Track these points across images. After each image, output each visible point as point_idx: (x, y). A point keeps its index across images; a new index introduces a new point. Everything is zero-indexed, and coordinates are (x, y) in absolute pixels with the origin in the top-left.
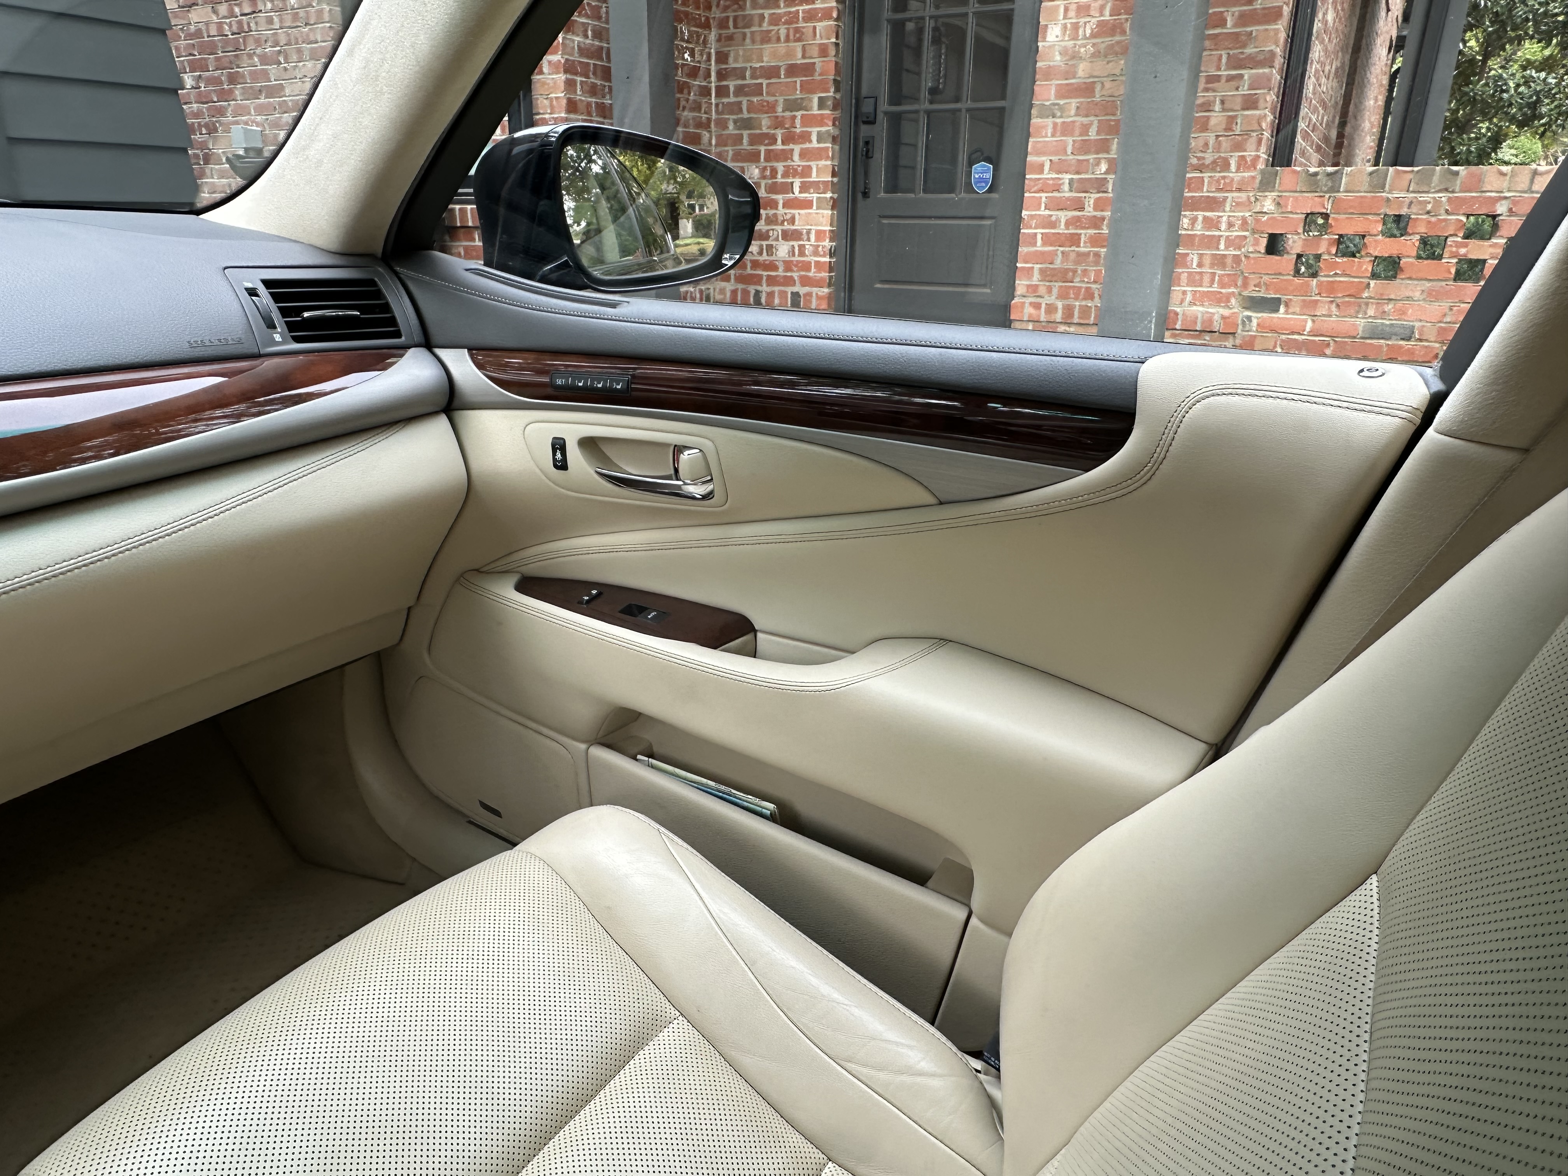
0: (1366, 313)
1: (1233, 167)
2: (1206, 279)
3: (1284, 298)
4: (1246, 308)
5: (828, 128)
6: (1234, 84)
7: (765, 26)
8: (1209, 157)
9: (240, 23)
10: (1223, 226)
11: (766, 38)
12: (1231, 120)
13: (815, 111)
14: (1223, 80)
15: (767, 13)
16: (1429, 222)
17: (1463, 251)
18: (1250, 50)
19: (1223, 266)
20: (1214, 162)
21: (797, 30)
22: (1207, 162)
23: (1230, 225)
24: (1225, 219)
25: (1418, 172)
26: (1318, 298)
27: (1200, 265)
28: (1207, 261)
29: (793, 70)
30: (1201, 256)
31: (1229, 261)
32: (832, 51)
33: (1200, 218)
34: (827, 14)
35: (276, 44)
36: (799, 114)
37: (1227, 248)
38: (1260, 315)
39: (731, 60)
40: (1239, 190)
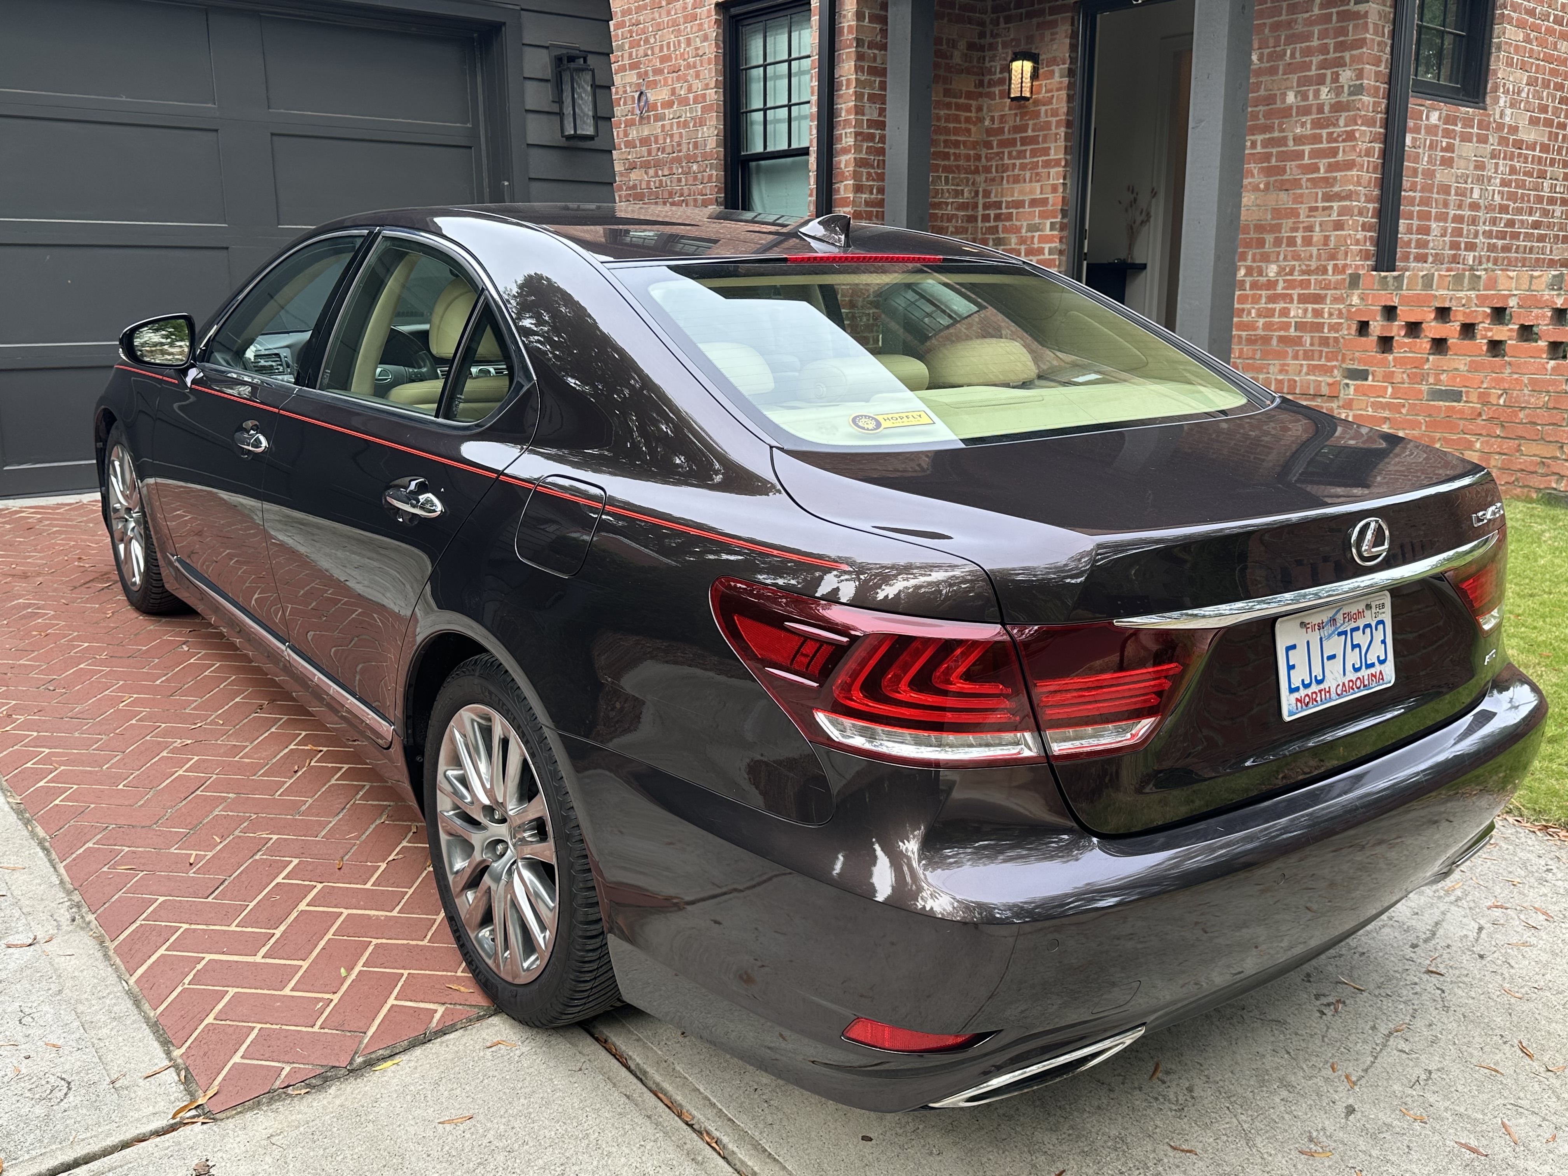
0: (1427, 381)
1: (1330, 272)
2: (1316, 355)
3: (1371, 369)
4: (1346, 378)
5: (1056, 245)
6: (1327, 212)
7: (1016, 172)
8: (1314, 264)
9: (661, 181)
10: (1326, 315)
11: (1017, 180)
12: (1327, 238)
13: (1048, 232)
14: (1320, 209)
15: (1018, 162)
16: (1465, 313)
17: (1490, 334)
18: (1336, 189)
19: (1327, 345)
20: (1317, 268)
21: (1037, 174)
22: (1312, 268)
23: (1331, 315)
24: (1326, 310)
25: (1454, 276)
26: (1394, 369)
27: (1312, 344)
28: (1316, 341)
29: (1034, 203)
30: (1312, 337)
31: (1331, 341)
32: (1061, 189)
33: (1310, 309)
34: (1057, 163)
35: (681, 195)
36: (1037, 234)
37: (1329, 331)
38: (1355, 382)
39: (993, 195)
40: (1335, 289)
